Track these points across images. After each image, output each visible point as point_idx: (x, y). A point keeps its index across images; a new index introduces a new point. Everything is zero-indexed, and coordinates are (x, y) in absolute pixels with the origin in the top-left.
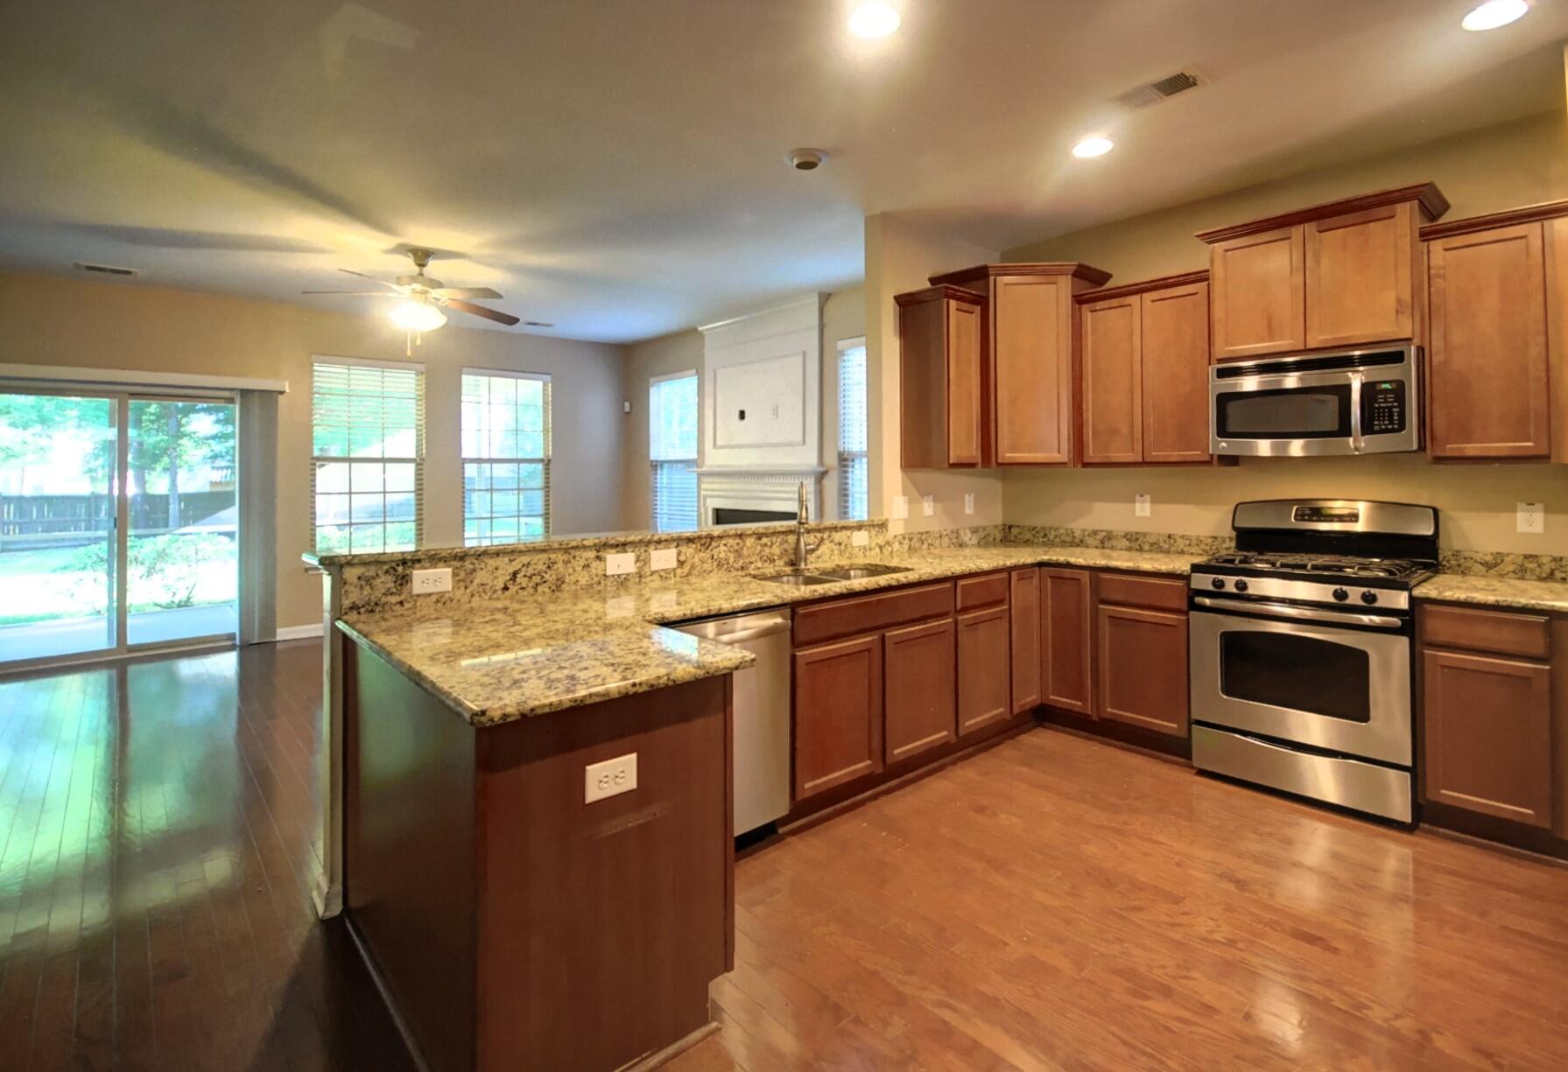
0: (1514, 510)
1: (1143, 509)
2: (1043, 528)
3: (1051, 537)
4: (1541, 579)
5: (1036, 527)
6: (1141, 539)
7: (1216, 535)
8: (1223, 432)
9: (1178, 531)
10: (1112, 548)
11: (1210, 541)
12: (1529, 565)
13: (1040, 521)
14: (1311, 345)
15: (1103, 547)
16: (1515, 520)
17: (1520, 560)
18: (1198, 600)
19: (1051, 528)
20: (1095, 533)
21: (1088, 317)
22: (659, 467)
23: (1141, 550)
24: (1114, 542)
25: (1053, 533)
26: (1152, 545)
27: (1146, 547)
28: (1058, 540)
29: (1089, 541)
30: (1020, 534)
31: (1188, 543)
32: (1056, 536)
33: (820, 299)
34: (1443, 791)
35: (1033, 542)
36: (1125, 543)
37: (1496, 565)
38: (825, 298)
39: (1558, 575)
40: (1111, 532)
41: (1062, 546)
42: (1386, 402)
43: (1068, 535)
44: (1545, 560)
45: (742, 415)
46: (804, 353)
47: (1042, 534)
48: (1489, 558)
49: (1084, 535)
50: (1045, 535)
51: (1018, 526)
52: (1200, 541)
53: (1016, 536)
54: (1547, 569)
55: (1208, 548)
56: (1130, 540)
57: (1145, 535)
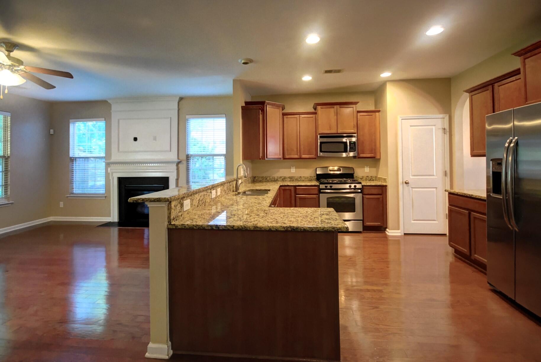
0: (364, 168)
1: (293, 170)
2: (266, 177)
3: (268, 179)
4: (369, 181)
5: (263, 177)
6: (293, 178)
7: (311, 176)
8: (321, 151)
9: (302, 176)
10: (286, 181)
11: (310, 177)
12: (367, 178)
13: (265, 175)
14: (339, 132)
15: (283, 181)
16: (365, 170)
17: (366, 177)
18: (322, 191)
19: (268, 177)
20: (281, 177)
21: (285, 119)
22: (74, 160)
23: (293, 181)
24: (286, 179)
25: (268, 178)
26: (296, 179)
27: (294, 180)
28: (270, 180)
29: (279, 179)
30: (258, 179)
31: (305, 178)
32: (269, 179)
33: (179, 99)
34: (367, 223)
35: (262, 181)
36: (289, 179)
37: (362, 178)
38: (181, 99)
39: (372, 180)
40: (285, 177)
41: (271, 182)
42: (352, 146)
43: (273, 178)
44: (370, 177)
45: (135, 139)
46: (171, 118)
47: (265, 179)
48: (361, 177)
49: (278, 178)
50: (266, 179)
51: (258, 177)
52: (307, 178)
53: (257, 180)
54: (370, 178)
55: (309, 179)
56: (290, 179)
57: (294, 177)
